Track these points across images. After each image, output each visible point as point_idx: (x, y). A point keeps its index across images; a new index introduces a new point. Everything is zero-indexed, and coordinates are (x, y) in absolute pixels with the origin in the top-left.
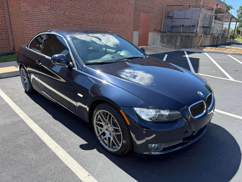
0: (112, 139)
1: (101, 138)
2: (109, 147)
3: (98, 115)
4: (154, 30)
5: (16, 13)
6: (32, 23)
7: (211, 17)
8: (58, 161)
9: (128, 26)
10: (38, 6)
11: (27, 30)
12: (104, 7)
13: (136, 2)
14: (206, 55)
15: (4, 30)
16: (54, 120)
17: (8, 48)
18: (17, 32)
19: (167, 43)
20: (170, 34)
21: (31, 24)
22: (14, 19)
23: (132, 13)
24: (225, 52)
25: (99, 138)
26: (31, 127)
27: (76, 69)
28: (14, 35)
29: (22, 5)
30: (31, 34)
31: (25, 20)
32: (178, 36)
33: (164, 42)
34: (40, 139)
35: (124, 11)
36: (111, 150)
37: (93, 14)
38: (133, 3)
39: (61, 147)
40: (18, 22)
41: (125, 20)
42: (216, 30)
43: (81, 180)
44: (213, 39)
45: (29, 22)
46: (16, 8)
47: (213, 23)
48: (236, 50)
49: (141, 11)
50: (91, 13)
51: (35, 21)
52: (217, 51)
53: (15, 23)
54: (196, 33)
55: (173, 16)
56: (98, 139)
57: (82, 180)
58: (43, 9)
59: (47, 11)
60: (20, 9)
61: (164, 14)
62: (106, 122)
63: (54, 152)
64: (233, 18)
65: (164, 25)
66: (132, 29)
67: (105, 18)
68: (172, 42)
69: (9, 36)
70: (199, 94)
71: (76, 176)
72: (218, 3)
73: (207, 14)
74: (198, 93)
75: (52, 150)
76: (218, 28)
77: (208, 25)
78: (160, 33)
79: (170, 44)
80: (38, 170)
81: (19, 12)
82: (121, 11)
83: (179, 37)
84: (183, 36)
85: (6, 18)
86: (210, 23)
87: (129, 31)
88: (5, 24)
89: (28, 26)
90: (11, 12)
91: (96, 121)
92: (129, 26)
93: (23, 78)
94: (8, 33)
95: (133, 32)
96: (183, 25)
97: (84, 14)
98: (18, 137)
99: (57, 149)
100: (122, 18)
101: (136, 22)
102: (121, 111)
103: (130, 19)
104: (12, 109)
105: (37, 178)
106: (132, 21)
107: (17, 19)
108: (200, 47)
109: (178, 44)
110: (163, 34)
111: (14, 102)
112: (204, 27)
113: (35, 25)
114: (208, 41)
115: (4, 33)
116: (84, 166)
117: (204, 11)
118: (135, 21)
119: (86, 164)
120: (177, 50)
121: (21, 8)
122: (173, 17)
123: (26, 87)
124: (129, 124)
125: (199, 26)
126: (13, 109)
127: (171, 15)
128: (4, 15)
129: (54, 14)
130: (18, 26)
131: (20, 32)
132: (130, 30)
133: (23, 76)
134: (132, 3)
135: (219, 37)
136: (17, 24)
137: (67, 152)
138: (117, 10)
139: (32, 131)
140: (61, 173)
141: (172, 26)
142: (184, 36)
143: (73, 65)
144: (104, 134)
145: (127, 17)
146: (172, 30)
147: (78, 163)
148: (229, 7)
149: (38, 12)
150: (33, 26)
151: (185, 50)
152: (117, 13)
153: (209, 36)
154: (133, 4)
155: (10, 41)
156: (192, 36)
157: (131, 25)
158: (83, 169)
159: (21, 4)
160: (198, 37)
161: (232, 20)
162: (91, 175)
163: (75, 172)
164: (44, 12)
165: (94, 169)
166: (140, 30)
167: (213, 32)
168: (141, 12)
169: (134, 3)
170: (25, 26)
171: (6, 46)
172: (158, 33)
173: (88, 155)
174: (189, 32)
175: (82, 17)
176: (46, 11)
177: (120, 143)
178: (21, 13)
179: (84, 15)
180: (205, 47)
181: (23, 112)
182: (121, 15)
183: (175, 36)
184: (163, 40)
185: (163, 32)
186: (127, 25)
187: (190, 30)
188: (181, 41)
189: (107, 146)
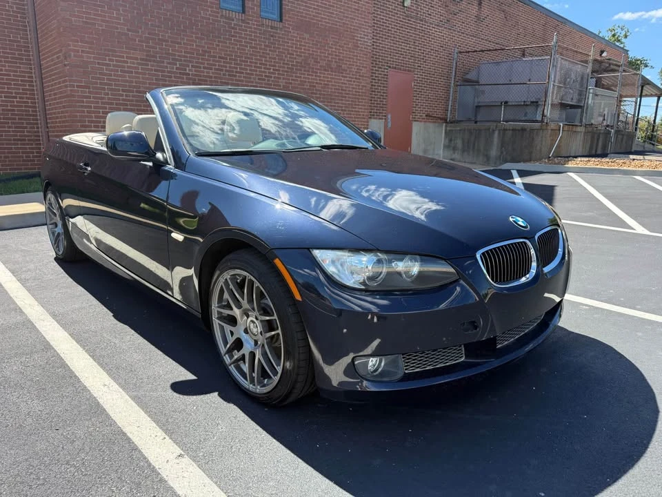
0: (258, 356)
1: (231, 357)
2: (252, 381)
3: (222, 291)
4: (426, 116)
5: (56, 69)
6: (97, 93)
7: (583, 79)
8: (100, 420)
9: (355, 105)
10: (115, 51)
11: (83, 112)
12: (289, 53)
13: (376, 42)
14: (571, 177)
15: (26, 115)
16: (116, 322)
17: (34, 161)
18: (57, 118)
19: (463, 151)
20: (472, 125)
21: (94, 98)
22: (52, 85)
23: (364, 70)
24: (625, 168)
25: (227, 359)
26: (48, 338)
27: (171, 167)
28: (51, 127)
29: (71, 47)
30: (92, 122)
31: (78, 86)
32: (494, 131)
33: (455, 149)
34: (64, 365)
35: (343, 66)
36: (258, 391)
37: (260, 71)
38: (367, 45)
39: (119, 384)
40: (61, 93)
41: (345, 90)
42: (600, 115)
43: (154, 467)
44: (593, 137)
45: (89, 92)
46: (58, 58)
47: (591, 95)
48: (658, 163)
49: (390, 67)
50: (254, 71)
51: (104, 89)
52: (603, 167)
53: (55, 94)
54: (542, 121)
55: (478, 78)
56: (222, 361)
57: (157, 467)
58: (127, 57)
59: (138, 64)
60: (66, 58)
61: (453, 74)
62: (242, 307)
63: (95, 395)
64: (647, 86)
65: (454, 102)
66: (364, 112)
67: (291, 83)
68: (476, 147)
69: (38, 132)
70: (514, 221)
71: (143, 455)
72: (603, 47)
73: (571, 70)
74: (511, 219)
75: (90, 393)
76: (606, 109)
77: (575, 100)
78: (444, 124)
79: (471, 152)
80: (37, 441)
81: (65, 65)
82: (334, 65)
83: (497, 133)
84: (506, 130)
85: (33, 86)
86: (582, 94)
87: (358, 118)
88: (30, 101)
89: (87, 102)
90: (47, 67)
91: (218, 307)
92: (358, 105)
93: (52, 222)
94: (37, 124)
95: (368, 122)
96: (506, 102)
97: (236, 72)
98: (6, 361)
99: (105, 389)
100: (339, 83)
101: (377, 95)
102: (277, 261)
103: (359, 86)
104: (11, 298)
105: (26, 460)
106: (365, 93)
107: (59, 83)
108: (555, 157)
109: (494, 152)
110: (451, 126)
111: (20, 280)
112: (563, 106)
113: (103, 98)
114: (577, 143)
115: (27, 124)
116: (170, 432)
117: (562, 63)
118: (373, 91)
119: (179, 427)
120: (492, 168)
121: (70, 56)
122: (477, 82)
123: (58, 247)
124: (298, 297)
125: (549, 101)
126: (12, 295)
127: (470, 76)
128: (29, 77)
129: (156, 70)
130: (61, 103)
131: (65, 117)
132: (360, 115)
133: (53, 216)
134: (364, 45)
135: (609, 133)
136: (60, 98)
137: (134, 398)
138: (324, 63)
139: (47, 347)
140: (99, 450)
141: (477, 107)
142: (510, 130)
143: (166, 160)
144: (238, 344)
145: (351, 81)
146: (476, 116)
147: (155, 425)
148: (639, 62)
149: (114, 66)
150: (98, 103)
151: (513, 167)
152: (325, 70)
153: (579, 129)
154: (367, 49)
155: (40, 144)
156: (532, 130)
157: (362, 102)
158: (168, 439)
159: (69, 45)
160: (550, 131)
161: (644, 91)
162: (186, 456)
163: (140, 448)
164: (128, 67)
165: (201, 441)
166: (389, 116)
167: (593, 122)
168: (390, 69)
169: (370, 46)
170: (78, 102)
171: (29, 157)
172: (437, 124)
173: (189, 405)
174: (524, 119)
175: (229, 79)
176: (134, 64)
177: (278, 365)
178: (68, 67)
179: (235, 76)
180: (569, 157)
181: (37, 303)
182: (335, 75)
183: (486, 130)
184: (453, 142)
185: (451, 123)
186: (352, 101)
187: (526, 115)
188: (503, 144)
189: (246, 378)
